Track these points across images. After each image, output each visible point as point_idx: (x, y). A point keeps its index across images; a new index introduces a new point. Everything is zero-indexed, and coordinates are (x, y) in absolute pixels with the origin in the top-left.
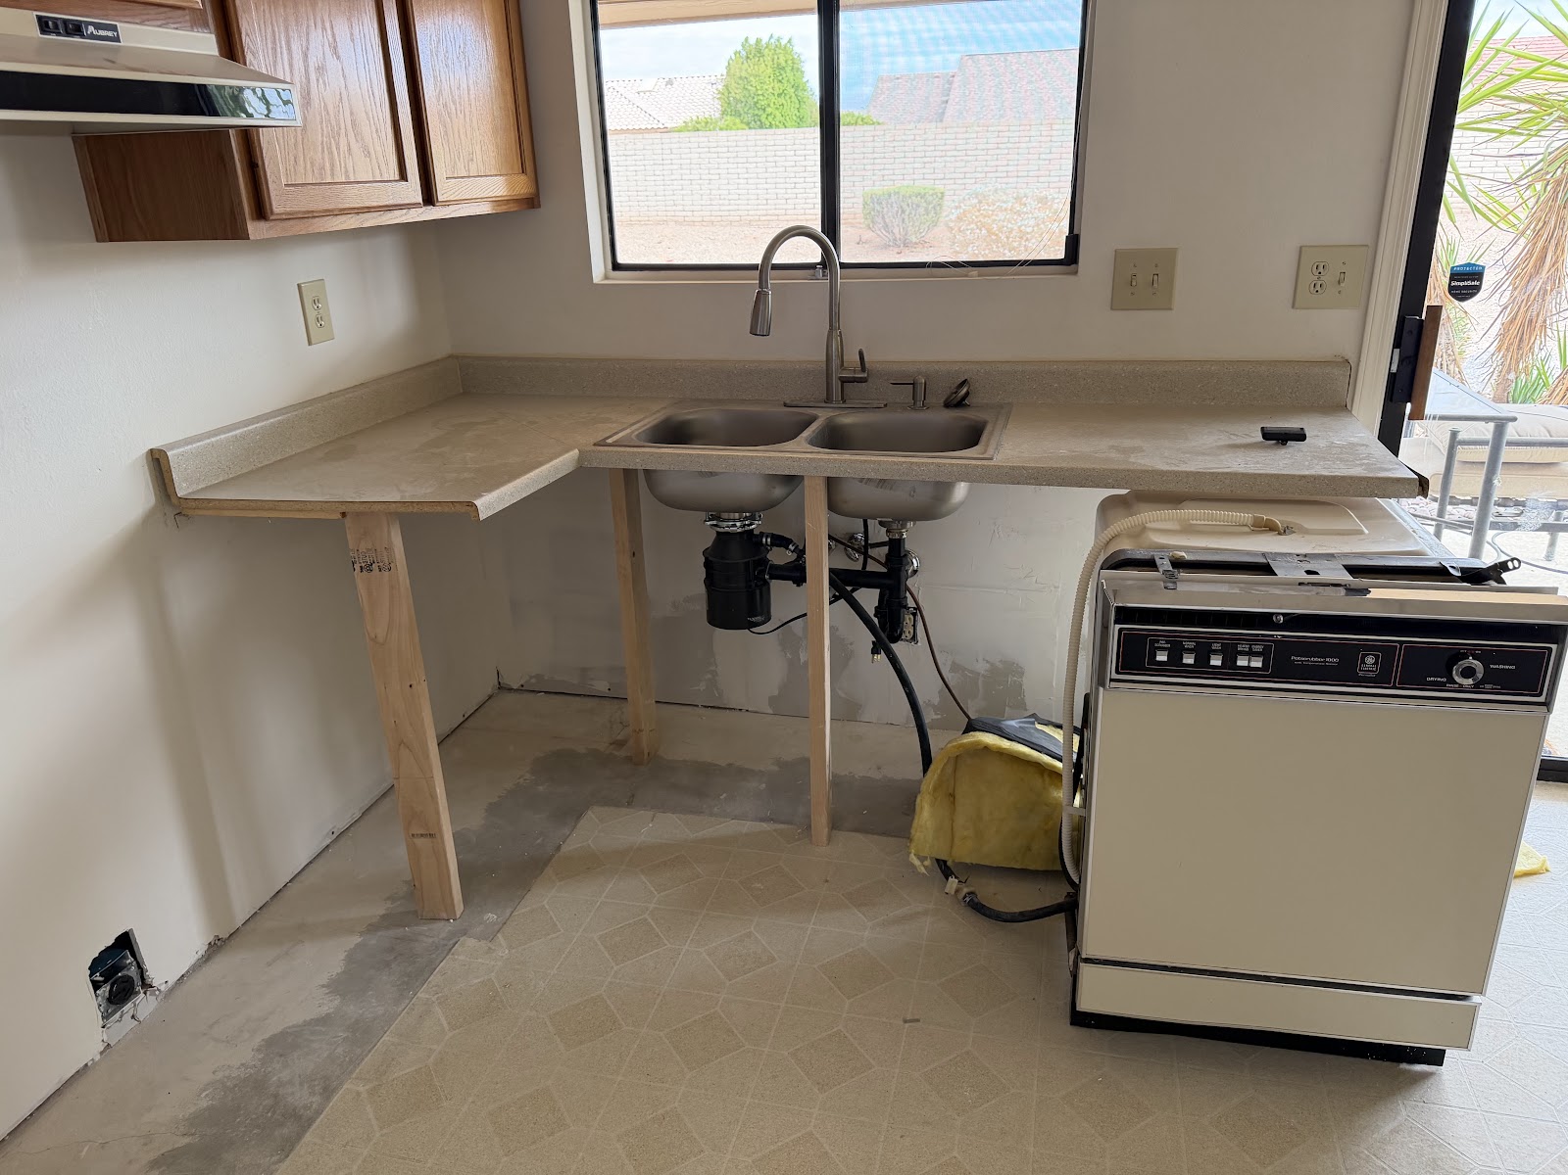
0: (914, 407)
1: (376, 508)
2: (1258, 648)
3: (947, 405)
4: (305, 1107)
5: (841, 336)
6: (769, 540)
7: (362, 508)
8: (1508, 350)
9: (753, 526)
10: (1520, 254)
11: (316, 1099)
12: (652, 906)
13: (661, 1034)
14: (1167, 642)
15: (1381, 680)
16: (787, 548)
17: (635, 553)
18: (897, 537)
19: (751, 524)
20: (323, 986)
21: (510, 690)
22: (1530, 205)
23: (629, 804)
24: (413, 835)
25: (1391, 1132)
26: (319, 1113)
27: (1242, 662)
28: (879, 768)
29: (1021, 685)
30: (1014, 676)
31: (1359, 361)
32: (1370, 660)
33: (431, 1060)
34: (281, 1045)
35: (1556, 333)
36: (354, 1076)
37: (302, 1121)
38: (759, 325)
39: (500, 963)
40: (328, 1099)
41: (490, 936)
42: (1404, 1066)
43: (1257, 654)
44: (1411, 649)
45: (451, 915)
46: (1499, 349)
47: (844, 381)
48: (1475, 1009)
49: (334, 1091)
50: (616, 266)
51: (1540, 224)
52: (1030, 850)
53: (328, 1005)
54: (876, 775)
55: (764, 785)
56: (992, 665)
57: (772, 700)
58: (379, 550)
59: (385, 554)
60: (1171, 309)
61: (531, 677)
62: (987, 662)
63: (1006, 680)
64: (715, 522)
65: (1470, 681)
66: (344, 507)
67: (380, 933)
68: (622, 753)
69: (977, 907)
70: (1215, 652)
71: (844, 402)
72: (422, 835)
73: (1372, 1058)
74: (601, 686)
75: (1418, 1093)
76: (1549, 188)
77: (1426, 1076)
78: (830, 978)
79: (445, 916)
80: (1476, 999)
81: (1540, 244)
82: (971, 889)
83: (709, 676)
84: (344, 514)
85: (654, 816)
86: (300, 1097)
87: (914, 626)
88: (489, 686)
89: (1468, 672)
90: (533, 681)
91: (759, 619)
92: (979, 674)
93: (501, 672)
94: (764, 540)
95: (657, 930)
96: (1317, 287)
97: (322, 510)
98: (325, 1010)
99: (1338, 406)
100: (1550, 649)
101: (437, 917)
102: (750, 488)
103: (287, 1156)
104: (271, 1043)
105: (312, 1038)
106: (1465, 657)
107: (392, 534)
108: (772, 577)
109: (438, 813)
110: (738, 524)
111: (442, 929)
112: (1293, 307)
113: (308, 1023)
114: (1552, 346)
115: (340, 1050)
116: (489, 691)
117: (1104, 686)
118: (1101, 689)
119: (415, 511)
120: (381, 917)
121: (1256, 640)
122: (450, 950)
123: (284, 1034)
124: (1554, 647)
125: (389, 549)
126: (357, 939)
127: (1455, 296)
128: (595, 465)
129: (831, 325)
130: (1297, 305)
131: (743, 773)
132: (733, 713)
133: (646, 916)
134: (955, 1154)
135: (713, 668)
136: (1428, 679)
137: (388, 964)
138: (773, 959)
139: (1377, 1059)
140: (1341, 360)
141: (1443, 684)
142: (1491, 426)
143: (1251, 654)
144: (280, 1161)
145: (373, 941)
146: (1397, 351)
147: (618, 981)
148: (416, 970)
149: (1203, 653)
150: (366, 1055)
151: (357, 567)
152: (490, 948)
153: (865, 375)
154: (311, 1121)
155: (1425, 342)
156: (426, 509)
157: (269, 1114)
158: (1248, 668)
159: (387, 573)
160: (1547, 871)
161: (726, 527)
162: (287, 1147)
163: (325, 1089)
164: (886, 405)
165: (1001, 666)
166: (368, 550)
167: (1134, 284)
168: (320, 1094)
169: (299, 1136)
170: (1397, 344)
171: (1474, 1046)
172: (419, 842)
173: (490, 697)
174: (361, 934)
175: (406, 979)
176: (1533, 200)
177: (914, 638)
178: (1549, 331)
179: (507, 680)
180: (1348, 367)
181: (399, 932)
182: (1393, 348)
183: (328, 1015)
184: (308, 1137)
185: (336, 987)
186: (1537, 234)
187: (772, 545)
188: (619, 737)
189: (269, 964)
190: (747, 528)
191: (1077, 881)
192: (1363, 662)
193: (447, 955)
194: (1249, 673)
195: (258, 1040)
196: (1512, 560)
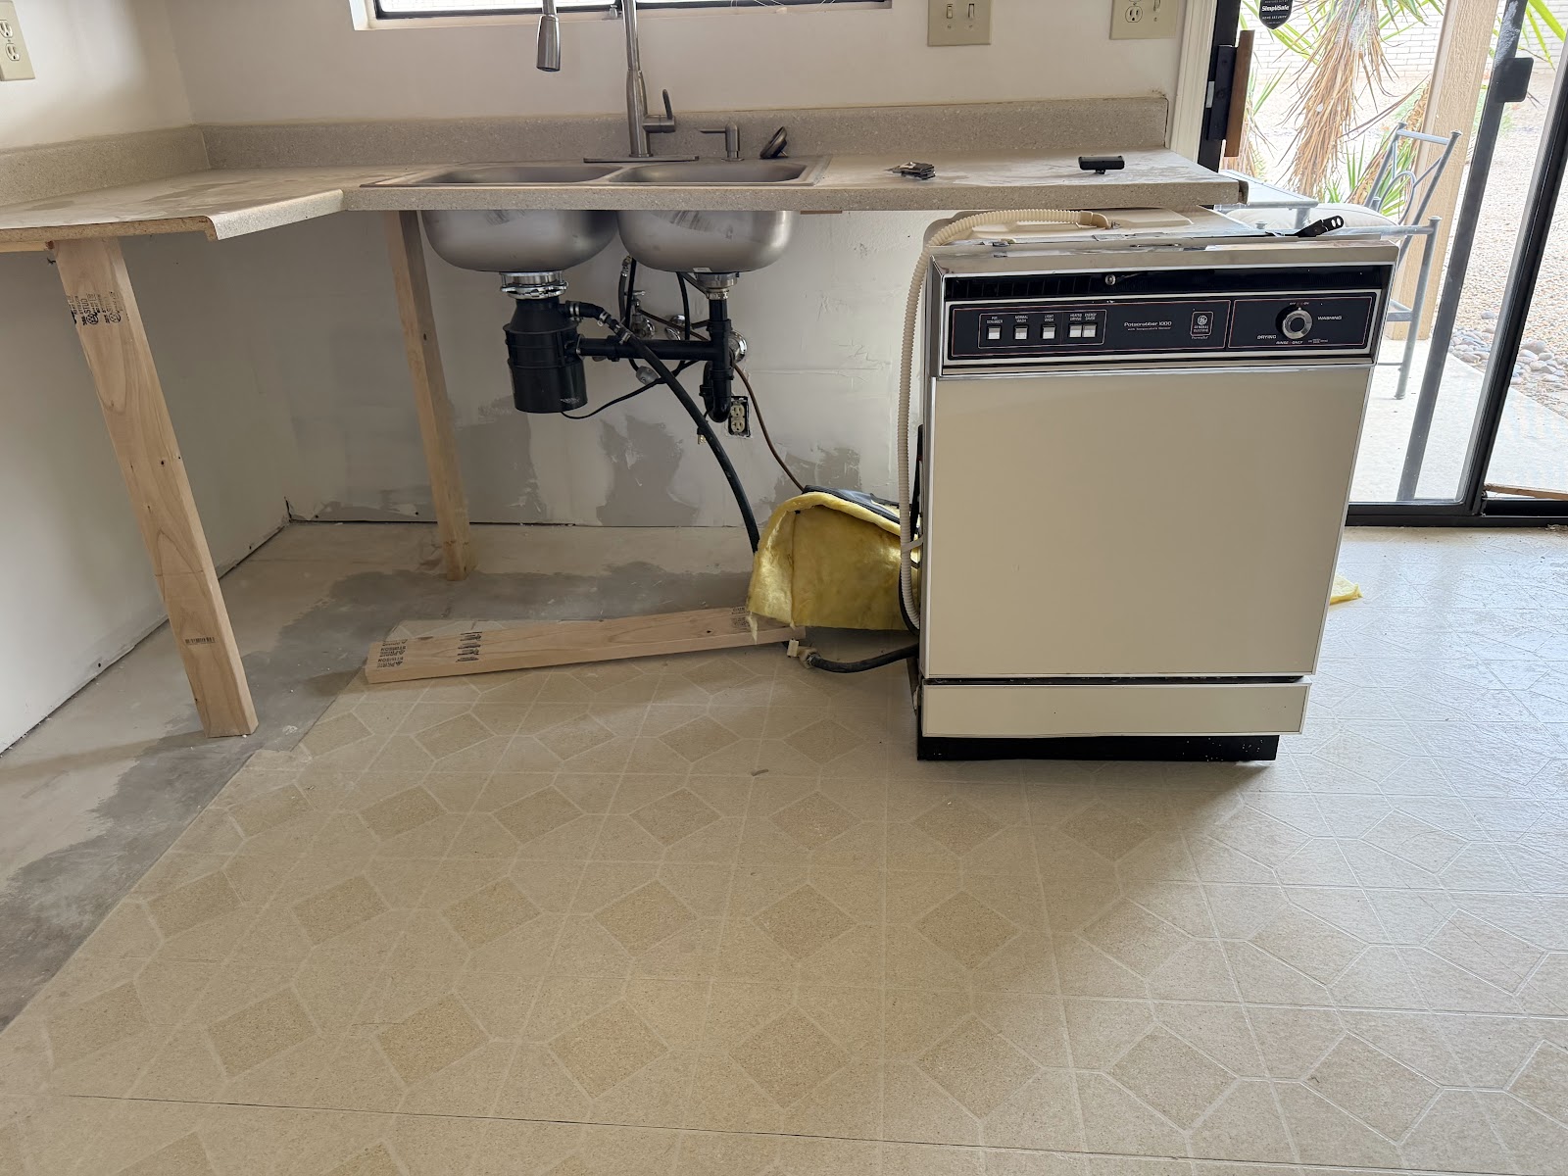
0: (728, 159)
1: (89, 233)
2: (1091, 316)
3: (764, 156)
4: (73, 926)
5: (642, 77)
6: (577, 309)
7: (72, 235)
8: (1303, 174)
9: (558, 293)
10: (1312, 77)
11: (88, 917)
12: (474, 704)
13: (490, 813)
14: (999, 317)
15: (1214, 341)
16: (598, 319)
17: (427, 337)
18: (718, 297)
19: (554, 291)
20: (93, 811)
21: (303, 522)
22: (1319, 28)
23: (446, 616)
24: (187, 641)
25: (1232, 818)
26: (90, 930)
27: (1075, 333)
28: (717, 565)
29: (857, 473)
30: (850, 464)
31: (1176, 95)
32: (1202, 320)
33: (225, 866)
34: (43, 871)
35: (1345, 155)
36: (132, 890)
37: (68, 941)
38: (547, 62)
39: (302, 770)
40: (102, 915)
41: (292, 745)
42: (1240, 764)
43: (1090, 323)
44: (1242, 305)
45: (243, 729)
46: (1295, 172)
47: (649, 131)
48: (1306, 689)
49: (109, 907)
50: (381, 14)
51: (1331, 45)
52: (870, 609)
53: (99, 828)
54: (716, 572)
55: (595, 589)
56: (827, 453)
57: (600, 511)
58: (102, 296)
59: (111, 299)
60: (989, 44)
61: (326, 506)
62: (822, 451)
63: (842, 467)
64: (513, 289)
65: (1300, 335)
66: (48, 234)
67: (160, 755)
68: (437, 571)
69: (819, 665)
70: (1048, 324)
71: (651, 155)
72: (198, 640)
73: (1210, 761)
74: (407, 510)
75: (1255, 784)
76: (1338, 8)
77: (1260, 770)
78: (672, 747)
79: (237, 732)
80: (1307, 679)
81: (1330, 66)
82: (814, 650)
83: (529, 490)
84: (50, 244)
85: (474, 625)
86: (67, 918)
87: (745, 417)
88: (279, 517)
89: (1297, 325)
90: (329, 509)
91: (573, 400)
92: (813, 464)
93: (291, 503)
94: (572, 310)
95: (482, 723)
96: (1133, 16)
97: (21, 240)
98: (95, 833)
99: (1157, 142)
100: (1374, 295)
101: (227, 733)
102: (549, 234)
103: (53, 976)
104: (29, 870)
105: (80, 860)
106: (1295, 308)
107: (117, 275)
108: (585, 353)
109: (213, 612)
110: (540, 289)
111: (232, 746)
112: (1110, 38)
113: (72, 848)
114: (1343, 168)
115: (115, 868)
116: (279, 523)
117: (936, 376)
118: (934, 379)
119: (137, 232)
120: (161, 740)
121: (1088, 307)
122: (244, 763)
123: (46, 860)
124: (1378, 292)
125: (115, 294)
126: (132, 763)
127: (1266, 22)
128: (363, 207)
129: (630, 65)
130: (1114, 36)
131: (570, 580)
132: (558, 528)
133: (469, 712)
134: (809, 883)
135: (532, 481)
136: (1259, 337)
137: (170, 783)
138: (612, 736)
139: (1215, 760)
140: (1158, 96)
141: (1273, 342)
142: (1295, 211)
143: (1083, 323)
144: (45, 981)
145: (152, 763)
146: (1212, 83)
147: (439, 772)
148: (201, 786)
149: (1035, 328)
150: (147, 870)
151: (78, 317)
152: (291, 757)
153: (673, 123)
154: (81, 939)
155: (1238, 70)
156: (152, 230)
157: (30, 938)
158: (1082, 339)
159: (116, 325)
160: (1360, 597)
161: (526, 293)
162: (52, 968)
163: (98, 906)
164: (697, 158)
165: (836, 454)
166: (90, 296)
167: (950, 15)
168: (93, 913)
169: (68, 954)
170: (1212, 76)
171: (1305, 729)
172: (196, 649)
173: (280, 530)
174: (138, 758)
175: (192, 795)
176: (1322, 23)
177: (746, 431)
178: (1340, 155)
179: (297, 512)
180: (1164, 103)
181: (184, 751)
182: (1208, 81)
183: (100, 838)
184: (78, 954)
185: (107, 810)
186: (1328, 56)
187: (582, 315)
188: (431, 558)
189: (25, 797)
190: (550, 295)
191: (917, 626)
192: (1196, 323)
193: (242, 766)
194: (1083, 346)
195: (12, 870)
196: (1335, 218)
